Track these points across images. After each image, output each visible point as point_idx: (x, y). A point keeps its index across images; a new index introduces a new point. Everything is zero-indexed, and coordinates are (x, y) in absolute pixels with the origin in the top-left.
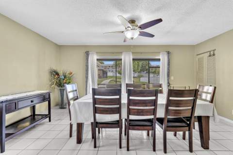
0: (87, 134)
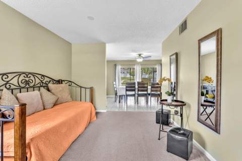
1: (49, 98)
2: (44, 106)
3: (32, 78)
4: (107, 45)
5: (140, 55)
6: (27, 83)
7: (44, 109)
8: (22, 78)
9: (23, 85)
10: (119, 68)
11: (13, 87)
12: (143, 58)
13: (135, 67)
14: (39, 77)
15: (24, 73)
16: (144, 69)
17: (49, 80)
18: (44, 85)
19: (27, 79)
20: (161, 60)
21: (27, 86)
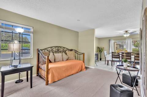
0: (110, 62)
1: (65, 57)
2: (63, 59)
3: (60, 48)
6: (58, 50)
7: (63, 61)
8: (56, 48)
9: (57, 51)
10: (112, 42)
11: (54, 51)
12: (130, 33)
14: (63, 48)
15: (57, 47)
17: (66, 49)
18: (64, 51)
19: (58, 49)
21: (58, 51)
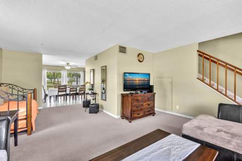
4: (43, 55)
5: (68, 64)
12: (71, 66)
13: (62, 72)
16: (70, 74)
20: (85, 68)
